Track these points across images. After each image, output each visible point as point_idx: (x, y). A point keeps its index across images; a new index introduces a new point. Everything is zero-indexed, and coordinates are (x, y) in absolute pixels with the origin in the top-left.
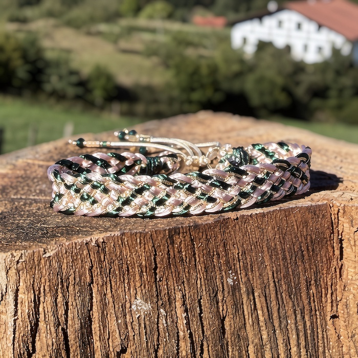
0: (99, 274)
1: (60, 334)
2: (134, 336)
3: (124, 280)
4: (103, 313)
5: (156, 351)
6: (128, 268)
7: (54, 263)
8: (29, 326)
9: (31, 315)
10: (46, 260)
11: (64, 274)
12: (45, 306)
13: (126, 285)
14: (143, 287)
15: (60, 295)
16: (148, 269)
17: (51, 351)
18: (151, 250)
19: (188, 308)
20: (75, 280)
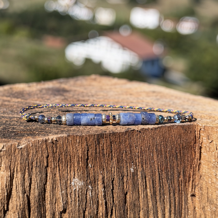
0: (52, 161)
1: (25, 199)
2: (71, 202)
3: (67, 166)
4: (53, 186)
5: (84, 212)
6: (70, 158)
7: (24, 152)
8: (6, 193)
9: (8, 186)
10: (19, 150)
11: (30, 160)
12: (17, 180)
13: (68, 169)
14: (79, 170)
15: (27, 173)
16: (83, 159)
17: (19, 210)
18: (85, 147)
19: (105, 186)
20: (37, 164)
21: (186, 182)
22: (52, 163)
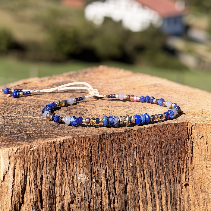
0: (60, 159)
1: (38, 193)
2: (78, 194)
3: (74, 163)
4: (61, 181)
5: (90, 203)
6: (76, 156)
7: (36, 153)
8: (21, 188)
9: (22, 182)
10: (31, 152)
11: (41, 160)
12: (30, 177)
13: (75, 166)
14: (84, 167)
15: (38, 171)
16: (87, 157)
17: (33, 202)
18: (89, 146)
19: (108, 179)
20: (47, 163)
21: (180, 173)
22: (60, 161)
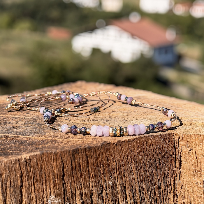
0: (27, 180)
3: (43, 184)
6: (46, 175)
11: (4, 181)
13: (44, 187)
14: (55, 187)
15: (1, 194)
16: (58, 176)
18: (61, 163)
19: (84, 201)
20: (11, 184)
21: (168, 192)
22: (27, 182)
